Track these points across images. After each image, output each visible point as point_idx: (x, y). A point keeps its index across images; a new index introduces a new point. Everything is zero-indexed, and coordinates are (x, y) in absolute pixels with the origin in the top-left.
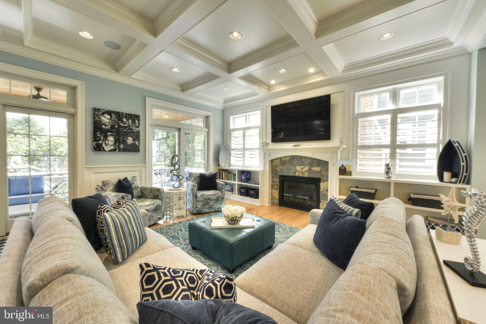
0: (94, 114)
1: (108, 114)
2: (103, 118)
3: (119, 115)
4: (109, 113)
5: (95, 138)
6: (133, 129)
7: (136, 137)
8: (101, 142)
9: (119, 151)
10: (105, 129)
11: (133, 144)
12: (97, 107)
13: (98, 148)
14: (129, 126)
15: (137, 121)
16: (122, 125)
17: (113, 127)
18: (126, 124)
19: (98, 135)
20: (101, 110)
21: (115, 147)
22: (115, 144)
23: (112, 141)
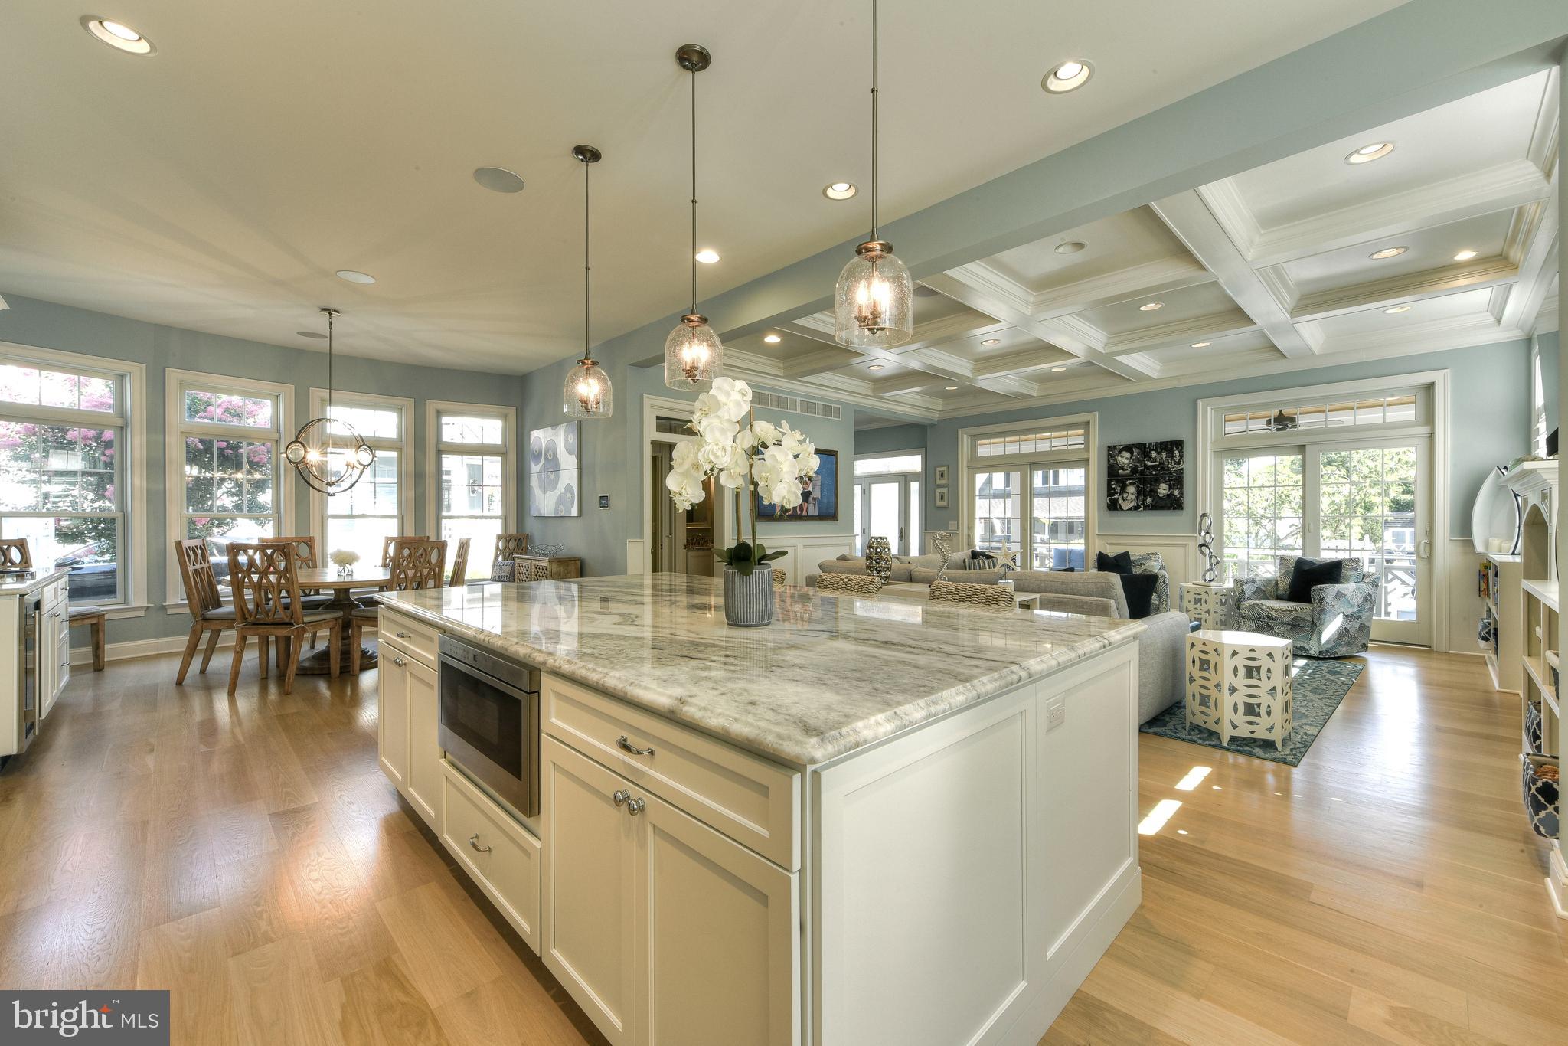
0: (1109, 454)
1: (1127, 451)
2: (1119, 459)
3: (1144, 449)
4: (1129, 448)
5: (1110, 492)
6: (1168, 467)
7: (1177, 481)
8: (1116, 497)
9: (1145, 508)
10: (1123, 476)
11: (1168, 496)
12: (1111, 444)
13: (1113, 506)
14: (1161, 463)
15: (1176, 452)
16: (1150, 464)
17: (1134, 470)
18: (1156, 461)
19: (1114, 486)
20: (1117, 447)
21: (1137, 504)
22: (1137, 498)
23: (1133, 494)
